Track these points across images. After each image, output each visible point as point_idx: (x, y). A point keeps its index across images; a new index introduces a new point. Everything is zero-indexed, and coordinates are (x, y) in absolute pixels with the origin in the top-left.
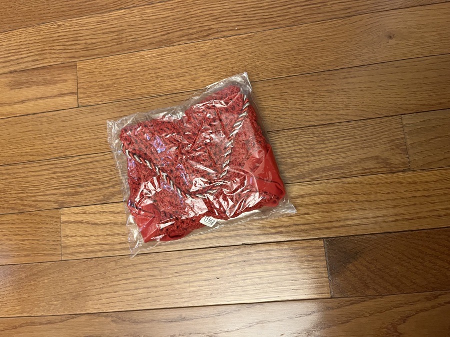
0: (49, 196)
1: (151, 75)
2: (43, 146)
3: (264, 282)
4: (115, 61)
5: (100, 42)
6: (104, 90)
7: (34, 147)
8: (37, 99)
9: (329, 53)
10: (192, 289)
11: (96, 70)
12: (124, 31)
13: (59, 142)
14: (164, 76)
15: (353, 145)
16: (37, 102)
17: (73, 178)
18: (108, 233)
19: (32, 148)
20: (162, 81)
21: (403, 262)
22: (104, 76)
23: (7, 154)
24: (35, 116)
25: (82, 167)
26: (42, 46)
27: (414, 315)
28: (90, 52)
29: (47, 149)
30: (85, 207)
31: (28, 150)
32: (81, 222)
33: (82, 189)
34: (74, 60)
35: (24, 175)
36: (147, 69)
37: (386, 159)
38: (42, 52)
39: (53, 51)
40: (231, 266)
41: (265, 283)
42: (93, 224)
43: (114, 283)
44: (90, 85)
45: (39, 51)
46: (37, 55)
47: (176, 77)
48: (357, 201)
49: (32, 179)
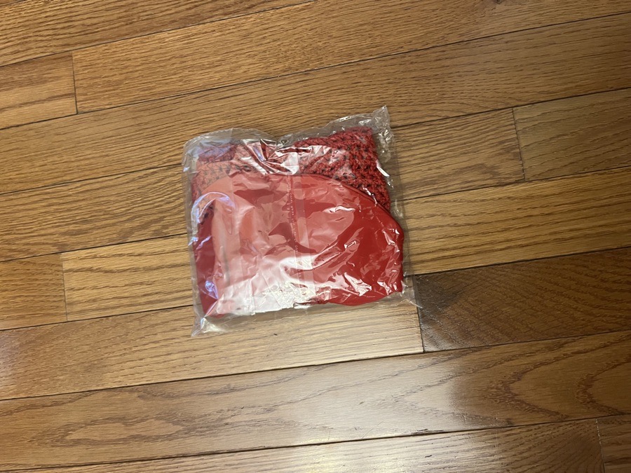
0: (45, 237)
2: (33, 170)
3: (336, 336)
4: (125, 47)
5: (103, 22)
6: (111, 88)
7: (20, 172)
8: (21, 105)
9: (416, 26)
10: (243, 350)
11: (98, 62)
12: (135, 6)
13: (53, 163)
14: (192, 66)
16: (21, 110)
17: (76, 212)
18: (127, 283)
19: (17, 173)
20: (191, 73)
21: (516, 302)
22: (111, 69)
24: (19, 128)
25: (87, 195)
26: (25, 32)
27: (531, 370)
28: (90, 37)
29: (38, 173)
31: (13, 175)
32: (91, 270)
34: (68, 49)
35: (9, 210)
36: (168, 58)
37: (493, 167)
38: (24, 41)
39: (40, 38)
41: (338, 338)
42: (106, 272)
43: (139, 348)
44: (92, 82)
45: (20, 39)
46: (18, 44)
47: (209, 68)
48: (455, 225)
49: (20, 215)
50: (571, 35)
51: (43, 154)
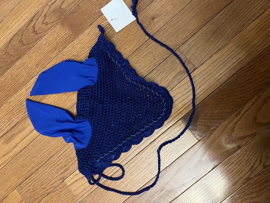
0: (55, 179)
2: (38, 159)
3: (169, 153)
7: (35, 162)
8: (21, 141)
9: (133, 41)
10: (142, 176)
13: (44, 153)
15: (167, 73)
17: (61, 164)
19: (34, 163)
20: (71, 97)
21: (217, 107)
23: (24, 173)
24: (26, 148)
25: (61, 157)
26: (8, 116)
27: (235, 126)
31: (33, 165)
32: (77, 180)
35: (38, 178)
37: (184, 70)
38: (10, 119)
39: (15, 115)
40: (151, 155)
41: (170, 153)
43: (108, 196)
45: (8, 119)
46: (8, 121)
48: (184, 95)
49: (43, 176)
50: (182, 16)
51: (39, 152)
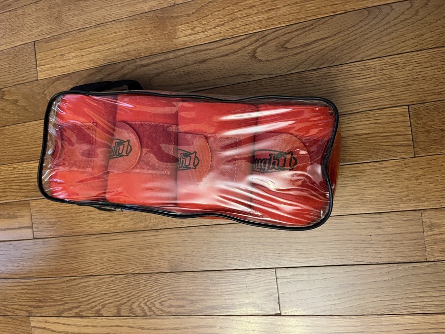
1: (85, 217)
30: (46, 318)
33: (42, 304)
